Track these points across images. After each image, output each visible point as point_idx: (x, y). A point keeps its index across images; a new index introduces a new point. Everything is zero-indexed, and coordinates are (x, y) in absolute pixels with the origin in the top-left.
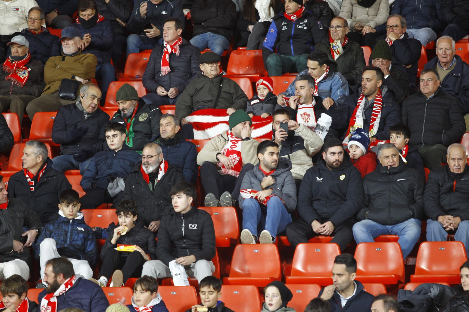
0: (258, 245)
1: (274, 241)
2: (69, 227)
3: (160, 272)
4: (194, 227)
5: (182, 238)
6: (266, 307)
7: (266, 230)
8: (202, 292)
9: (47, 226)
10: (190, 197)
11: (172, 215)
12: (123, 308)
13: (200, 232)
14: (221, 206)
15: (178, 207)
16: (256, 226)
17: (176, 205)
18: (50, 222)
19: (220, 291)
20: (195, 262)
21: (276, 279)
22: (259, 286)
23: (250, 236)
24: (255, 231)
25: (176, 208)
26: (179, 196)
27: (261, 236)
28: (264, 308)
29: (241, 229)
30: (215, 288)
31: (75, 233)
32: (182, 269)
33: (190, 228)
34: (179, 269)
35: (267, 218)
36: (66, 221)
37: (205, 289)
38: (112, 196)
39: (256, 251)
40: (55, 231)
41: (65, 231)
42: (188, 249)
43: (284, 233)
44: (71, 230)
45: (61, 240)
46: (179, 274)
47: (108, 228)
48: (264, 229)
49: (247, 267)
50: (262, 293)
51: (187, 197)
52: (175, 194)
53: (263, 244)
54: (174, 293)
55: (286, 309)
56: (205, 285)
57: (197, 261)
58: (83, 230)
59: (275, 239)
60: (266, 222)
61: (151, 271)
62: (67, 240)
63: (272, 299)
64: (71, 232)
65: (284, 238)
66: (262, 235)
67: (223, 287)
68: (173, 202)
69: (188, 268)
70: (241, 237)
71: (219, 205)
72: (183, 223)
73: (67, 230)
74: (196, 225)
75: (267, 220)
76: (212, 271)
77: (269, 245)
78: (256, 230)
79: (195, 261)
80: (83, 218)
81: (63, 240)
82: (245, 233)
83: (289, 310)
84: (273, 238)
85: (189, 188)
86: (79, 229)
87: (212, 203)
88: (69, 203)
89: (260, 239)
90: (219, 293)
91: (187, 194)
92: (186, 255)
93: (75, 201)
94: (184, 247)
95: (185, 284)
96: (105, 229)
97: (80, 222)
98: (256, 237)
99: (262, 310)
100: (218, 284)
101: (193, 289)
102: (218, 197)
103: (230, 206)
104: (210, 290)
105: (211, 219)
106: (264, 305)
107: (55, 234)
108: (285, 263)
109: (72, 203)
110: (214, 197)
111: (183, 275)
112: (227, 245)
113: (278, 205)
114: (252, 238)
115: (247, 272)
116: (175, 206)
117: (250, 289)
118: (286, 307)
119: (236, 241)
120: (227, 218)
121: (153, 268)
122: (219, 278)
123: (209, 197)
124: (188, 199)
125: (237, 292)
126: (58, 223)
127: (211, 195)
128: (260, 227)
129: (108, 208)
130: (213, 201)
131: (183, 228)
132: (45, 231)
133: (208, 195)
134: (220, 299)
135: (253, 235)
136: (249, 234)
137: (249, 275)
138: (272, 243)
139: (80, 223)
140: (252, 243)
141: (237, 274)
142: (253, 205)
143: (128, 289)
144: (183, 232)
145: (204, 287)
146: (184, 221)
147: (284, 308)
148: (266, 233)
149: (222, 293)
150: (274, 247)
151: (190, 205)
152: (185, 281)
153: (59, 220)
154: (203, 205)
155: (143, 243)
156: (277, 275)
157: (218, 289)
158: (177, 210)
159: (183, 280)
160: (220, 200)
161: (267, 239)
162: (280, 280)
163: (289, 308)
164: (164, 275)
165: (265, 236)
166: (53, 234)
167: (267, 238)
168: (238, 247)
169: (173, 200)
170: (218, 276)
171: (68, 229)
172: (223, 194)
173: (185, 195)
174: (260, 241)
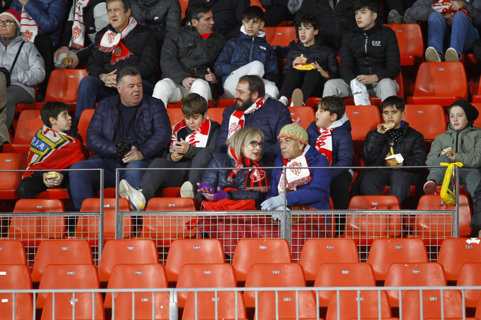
0: (444, 63)
1: (461, 58)
2: (251, 45)
3: (341, 92)
4: (377, 43)
5: (364, 55)
6: (451, 127)
7: (451, 47)
8: (385, 112)
9: (229, 43)
10: (375, 13)
11: (355, 32)
12: (296, 128)
13: (384, 49)
14: (405, 23)
15: (362, 23)
16: (442, 43)
17: (360, 20)
18: (232, 39)
19: (403, 111)
20: (378, 82)
21: (462, 98)
22: (444, 106)
23: (436, 54)
24: (440, 48)
25: (360, 24)
26: (363, 11)
27: (446, 53)
28: (449, 128)
29: (426, 46)
30: (399, 107)
31: (257, 52)
32: (364, 88)
33: (373, 44)
34: (361, 88)
35: (452, 35)
36: (248, 39)
37: (388, 109)
38: (292, 14)
39: (442, 69)
40: (237, 48)
41: (247, 49)
42: (371, 67)
43: (471, 51)
44: (253, 48)
45: (243, 58)
46: (361, 93)
47: (289, 47)
48: (449, 47)
49: (431, 86)
50: (447, 113)
51: (371, 12)
52: (359, 9)
53: (449, 62)
54: (356, 113)
55: (472, 129)
56: (388, 105)
57: (380, 80)
58: (265, 49)
59: (461, 56)
60: (451, 39)
61: (333, 91)
62: (249, 59)
63: (457, 119)
64: (254, 51)
65: (471, 55)
66: (448, 52)
67: (406, 106)
68: (357, 17)
69: (370, 87)
70: (426, 55)
71: (402, 22)
72: (366, 40)
73: (249, 48)
74: (380, 42)
75: (452, 37)
76: (396, 90)
77: (456, 63)
78: (442, 47)
79: (377, 80)
80: (265, 37)
81: (246, 58)
82: (430, 51)
83: (476, 130)
84: (459, 56)
85: (374, 4)
86: (261, 47)
87: (396, 20)
88: (249, 19)
89: (446, 56)
90: (403, 113)
91: (372, 10)
92: (367, 73)
93: (255, 17)
94: (366, 64)
95: (366, 103)
96: (285, 47)
97: (262, 40)
98: (441, 54)
99: (447, 130)
100: (401, 104)
101: (376, 109)
102: (402, 13)
103: (414, 23)
104: (393, 110)
105: (395, 36)
106: (449, 125)
107: (237, 51)
108: (472, 82)
109: (252, 19)
110: (398, 13)
111: (364, 94)
112: (411, 63)
113: (463, 21)
114: (437, 56)
115: (432, 91)
116: (358, 22)
117: (434, 108)
118: (472, 126)
119: (420, 59)
120: (411, 36)
121: (335, 87)
122: (403, 98)
123: (393, 13)
124: (372, 14)
125: (421, 112)
126: (241, 40)
127: (395, 11)
128: (446, 44)
129: (288, 25)
130: (396, 17)
131: (366, 45)
132: (228, 47)
133: (391, 12)
134: (404, 119)
135: (438, 52)
136: (434, 51)
137: (434, 94)
138: (458, 61)
139: (262, 42)
140: (437, 61)
141: (422, 93)
142: (439, 20)
143: (309, 109)
144: (366, 49)
145: (386, 107)
146: (367, 37)
147: (470, 128)
148: (452, 50)
149: (406, 113)
150: (461, 65)
151: (374, 22)
152: (366, 100)
153: (241, 37)
154: (386, 22)
155: (323, 61)
156: (463, 94)
157: (401, 108)
158: (361, 25)
159: (364, 99)
160: (403, 16)
161: (453, 57)
162: (466, 99)
163: (475, 127)
164: (346, 94)
165: (451, 53)
166: (235, 51)
167: (453, 55)
168: (423, 66)
169: (356, 15)
170: (402, 96)
171: (251, 47)
172: (407, 10)
173: (370, 10)
174: (446, 59)
